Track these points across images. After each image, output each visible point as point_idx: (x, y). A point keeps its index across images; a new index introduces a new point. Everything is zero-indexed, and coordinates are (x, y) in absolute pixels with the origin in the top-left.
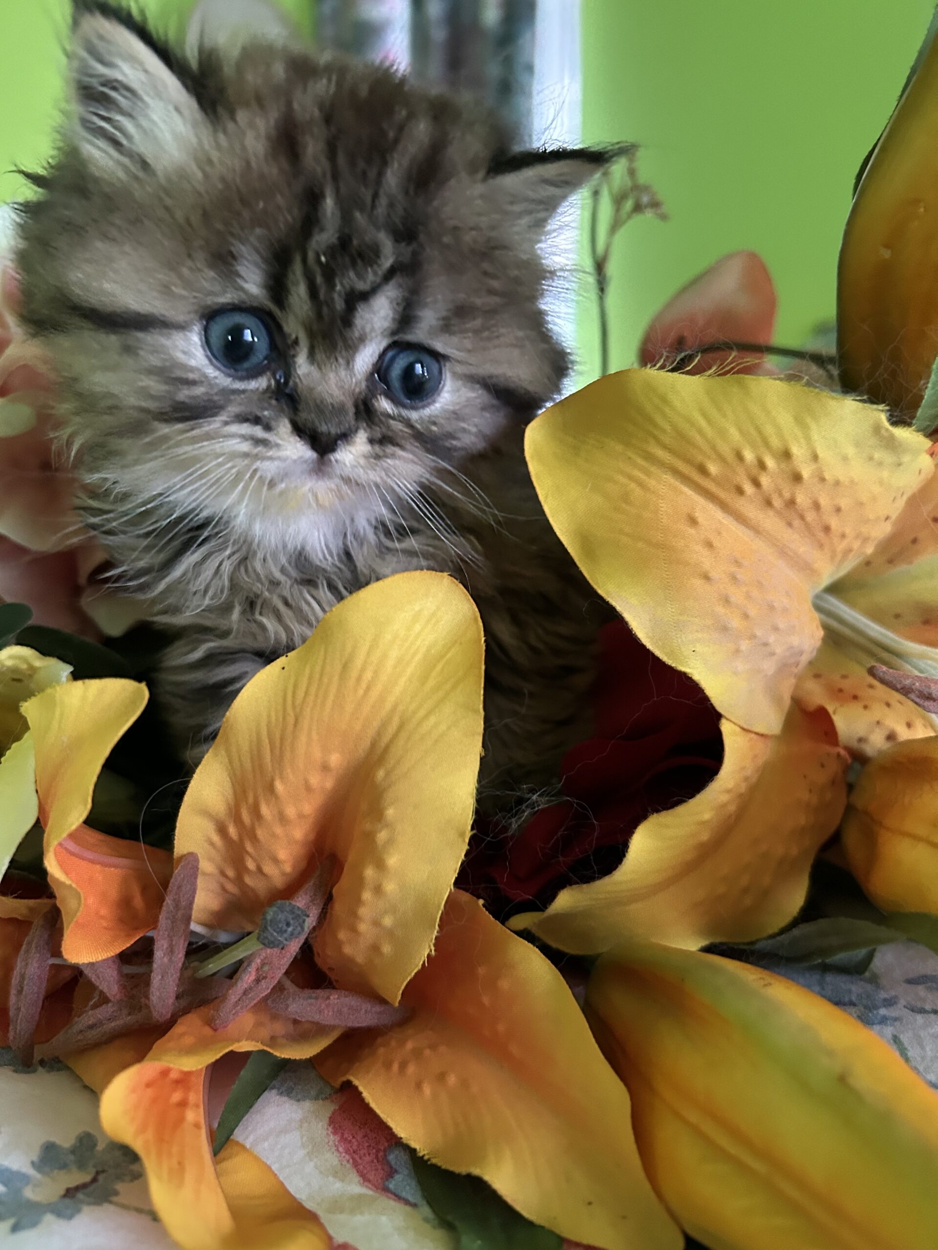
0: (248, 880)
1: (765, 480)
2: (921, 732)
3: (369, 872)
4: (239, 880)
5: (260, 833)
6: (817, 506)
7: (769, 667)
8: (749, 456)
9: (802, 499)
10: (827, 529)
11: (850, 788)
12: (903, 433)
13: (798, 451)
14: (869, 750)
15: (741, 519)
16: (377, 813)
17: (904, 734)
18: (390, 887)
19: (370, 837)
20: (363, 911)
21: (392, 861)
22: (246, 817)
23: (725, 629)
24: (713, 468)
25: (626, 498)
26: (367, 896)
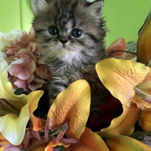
0: (57, 122)
1: (128, 73)
2: (149, 107)
3: (76, 120)
4: (56, 122)
5: (60, 114)
6: (135, 77)
7: (129, 98)
8: (126, 70)
9: (133, 76)
10: (136, 80)
11: (139, 115)
12: (147, 67)
13: (133, 70)
14: (142, 109)
15: (125, 78)
16: (77, 111)
17: (147, 107)
18: (79, 122)
19: (76, 115)
20: (75, 125)
21: (79, 118)
22: (58, 112)
23: (123, 93)
24: (122, 72)
25: (110, 75)
26: (75, 123)
